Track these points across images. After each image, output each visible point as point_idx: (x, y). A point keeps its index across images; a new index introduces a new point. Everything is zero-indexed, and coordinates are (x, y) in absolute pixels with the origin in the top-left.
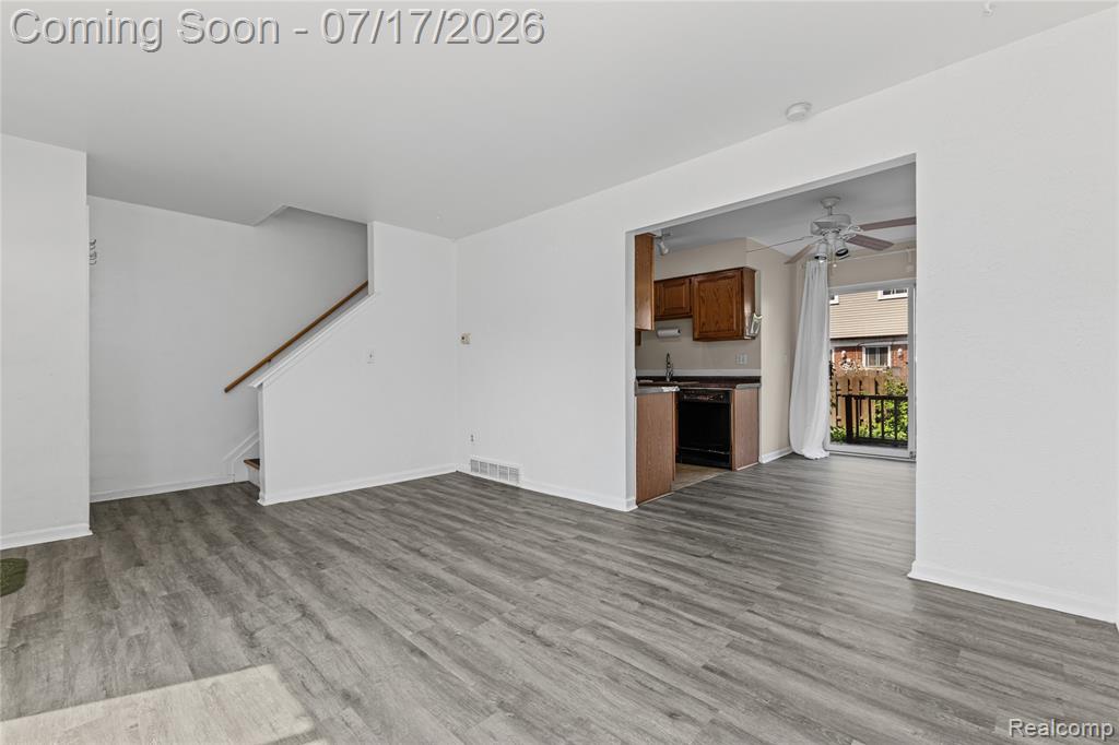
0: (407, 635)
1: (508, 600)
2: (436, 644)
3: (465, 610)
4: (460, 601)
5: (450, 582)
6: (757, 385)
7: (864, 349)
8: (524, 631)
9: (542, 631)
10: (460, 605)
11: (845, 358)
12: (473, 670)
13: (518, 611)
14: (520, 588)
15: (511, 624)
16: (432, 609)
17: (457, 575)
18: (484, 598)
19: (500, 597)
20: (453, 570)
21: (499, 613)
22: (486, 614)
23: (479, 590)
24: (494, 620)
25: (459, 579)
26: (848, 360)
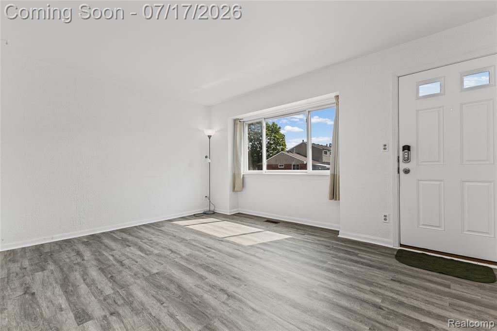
0: (213, 251)
1: (177, 262)
2: (204, 249)
3: (194, 258)
4: (196, 261)
5: (202, 270)
8: (175, 252)
9: (169, 252)
10: (197, 260)
12: (193, 245)
13: (174, 258)
14: (168, 267)
15: (179, 254)
16: (207, 258)
17: (199, 275)
18: (186, 263)
19: (180, 263)
20: (201, 278)
21: (182, 257)
22: (187, 257)
23: (188, 266)
24: (184, 255)
25: (197, 272)
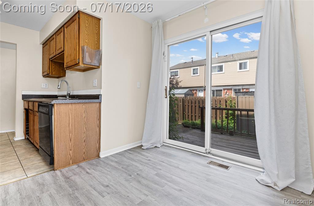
6: (97, 101)
7: (233, 89)
11: (226, 92)
26: (227, 93)
